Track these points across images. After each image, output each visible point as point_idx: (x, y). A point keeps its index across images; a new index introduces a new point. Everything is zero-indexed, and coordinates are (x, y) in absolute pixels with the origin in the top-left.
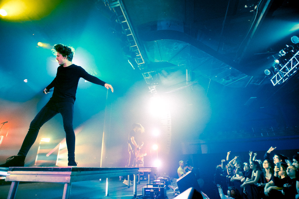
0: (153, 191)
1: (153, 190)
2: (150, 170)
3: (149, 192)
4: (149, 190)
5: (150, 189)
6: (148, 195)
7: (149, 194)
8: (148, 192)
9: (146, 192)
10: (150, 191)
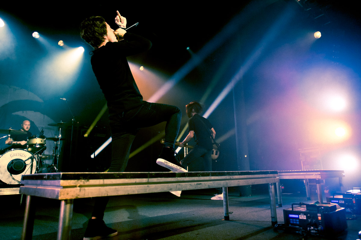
0: (305, 218)
1: (305, 216)
2: (319, 176)
3: (298, 220)
4: (297, 216)
5: (299, 213)
6: (296, 225)
7: (298, 223)
8: (294, 220)
9: (291, 220)
10: (298, 218)
